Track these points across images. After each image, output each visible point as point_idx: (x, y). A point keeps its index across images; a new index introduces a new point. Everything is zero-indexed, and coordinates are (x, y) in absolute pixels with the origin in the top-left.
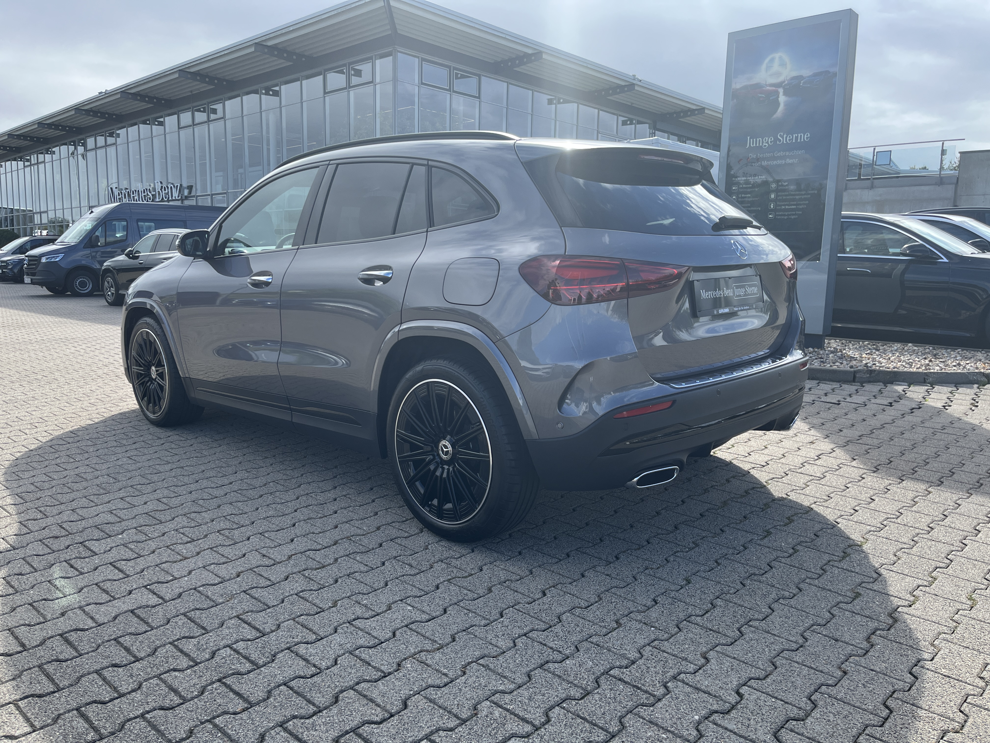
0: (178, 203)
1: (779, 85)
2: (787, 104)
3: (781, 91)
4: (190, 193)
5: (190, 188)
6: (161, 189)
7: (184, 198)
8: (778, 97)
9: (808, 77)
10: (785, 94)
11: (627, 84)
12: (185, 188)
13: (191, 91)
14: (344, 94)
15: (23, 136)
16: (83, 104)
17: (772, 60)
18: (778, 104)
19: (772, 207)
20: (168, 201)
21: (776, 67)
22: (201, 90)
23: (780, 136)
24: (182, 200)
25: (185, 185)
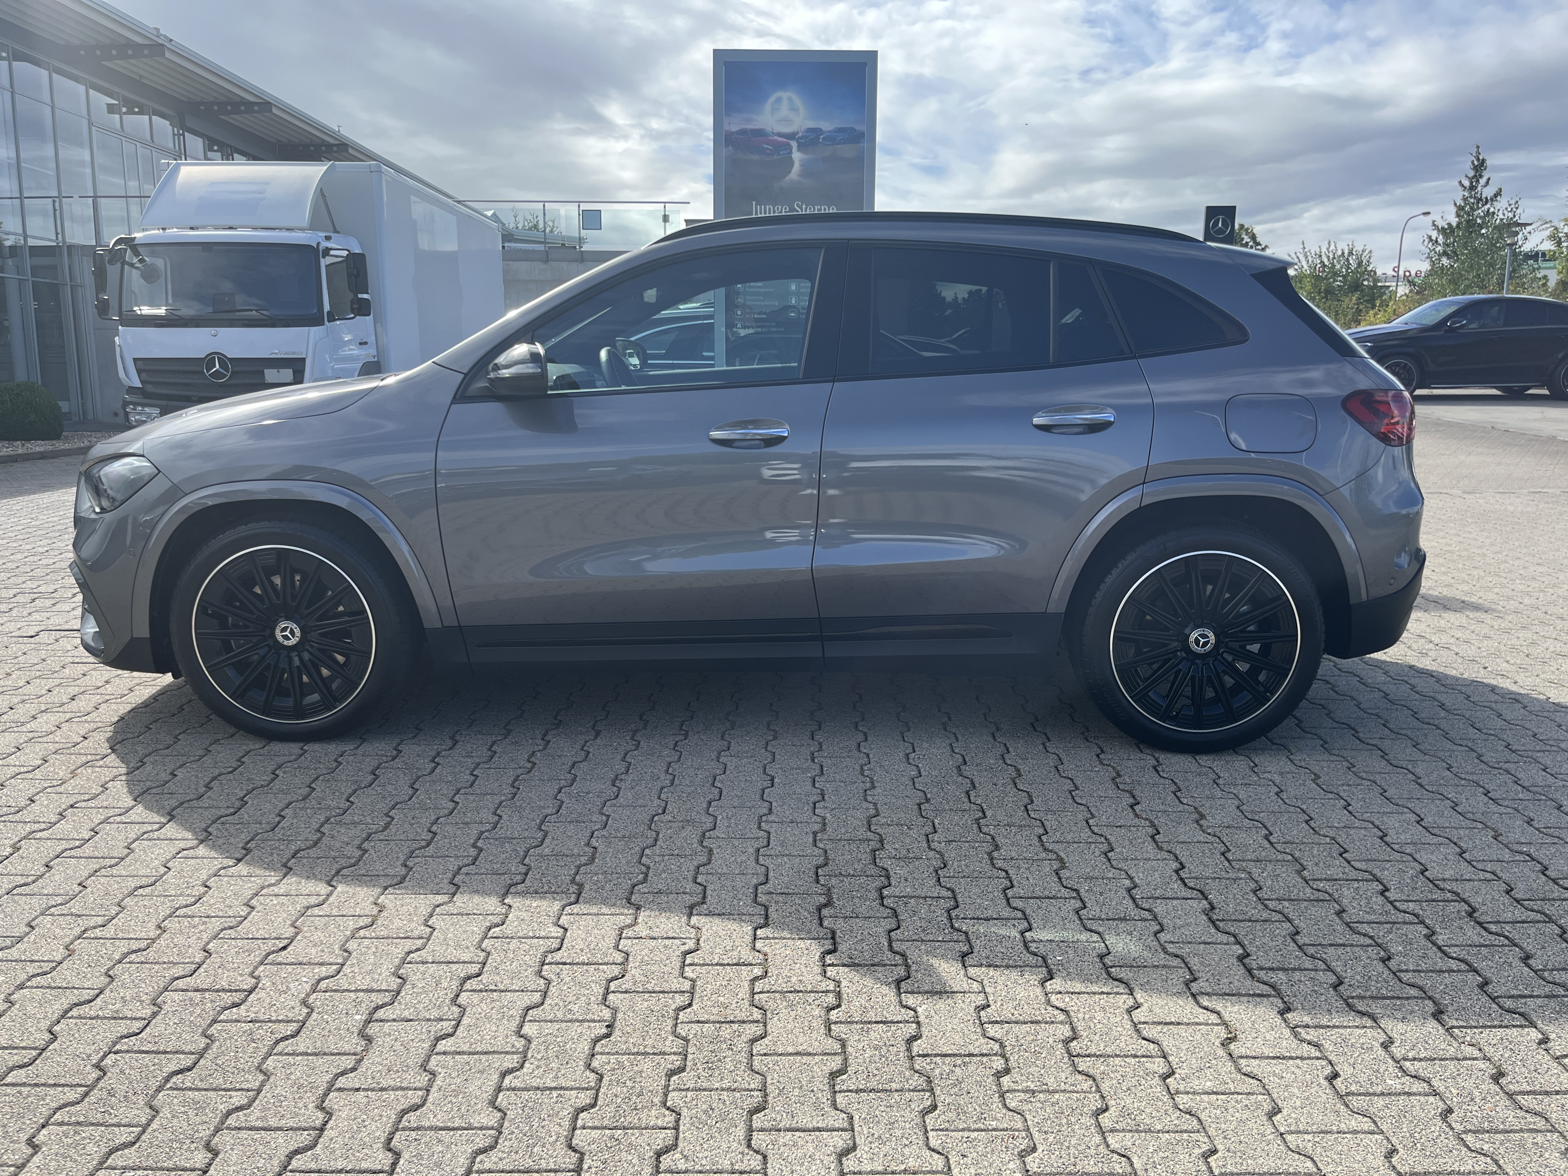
1: (791, 136)
2: (803, 165)
3: (794, 144)
8: (791, 152)
9: (829, 132)
10: (799, 149)
11: (147, 42)
17: (779, 100)
18: (792, 163)
19: (793, 302)
21: (784, 111)
23: (798, 205)
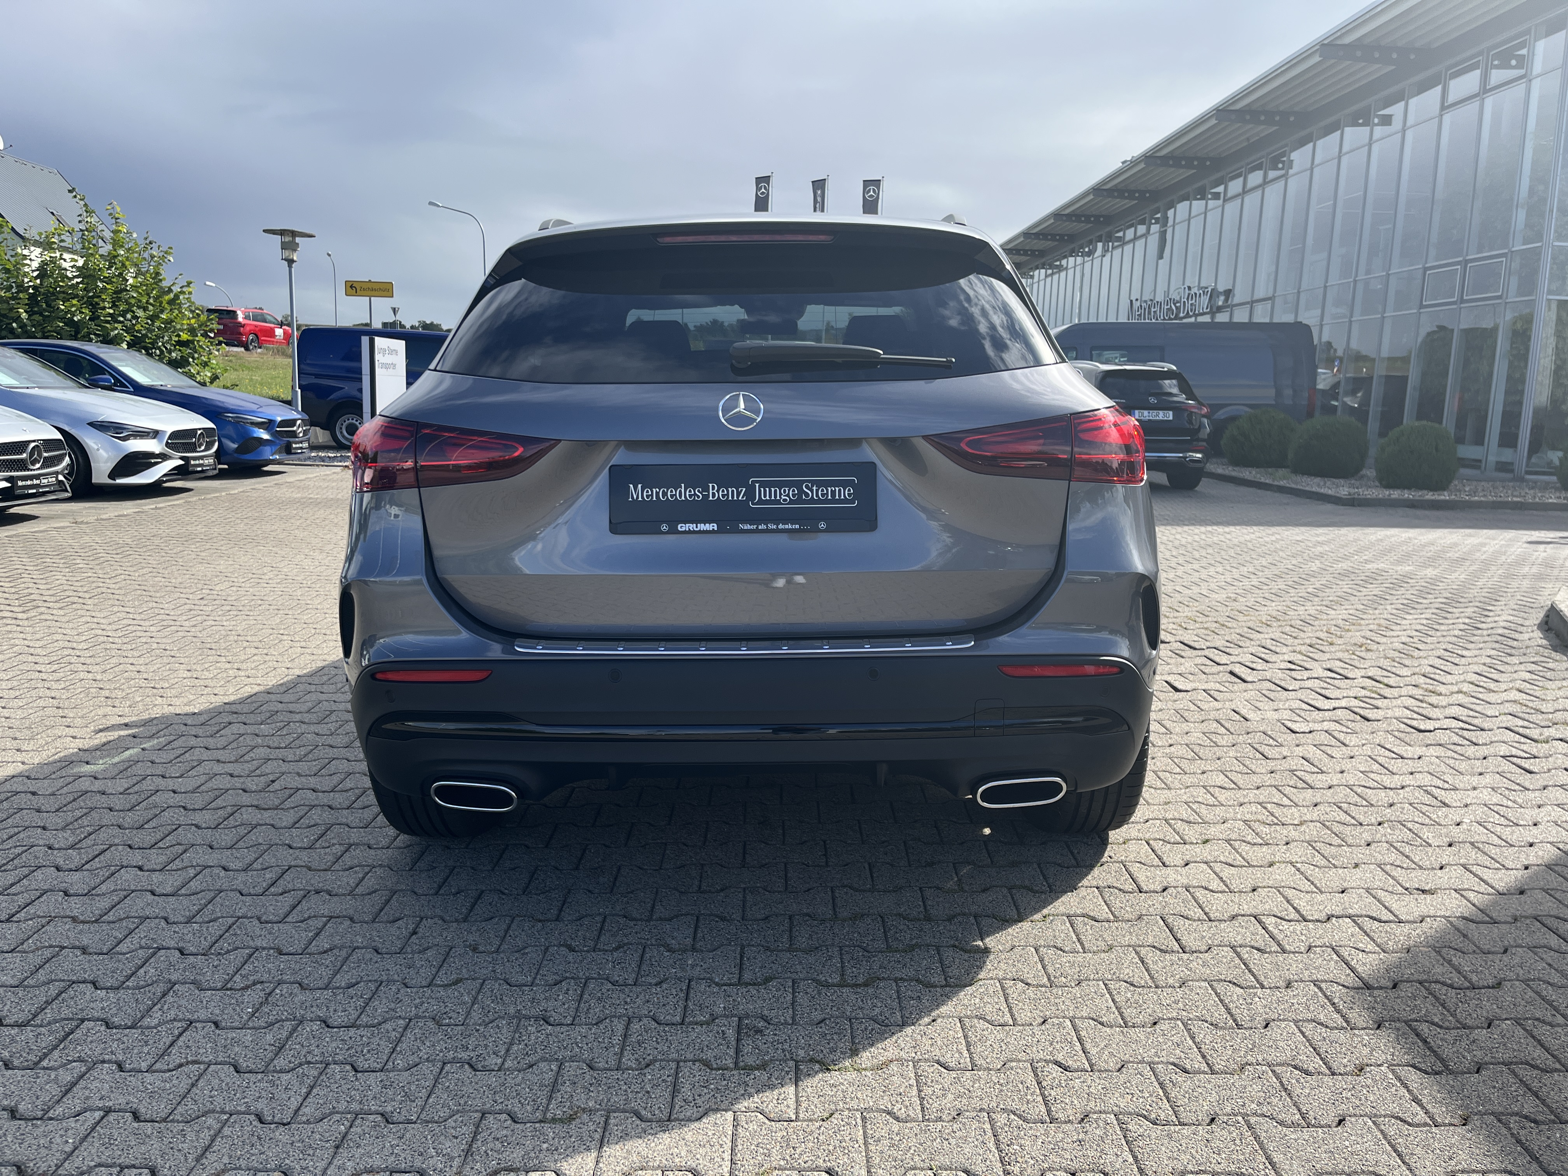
0: (1206, 319)
4: (1226, 300)
5: (1228, 293)
6: (1188, 299)
7: (1214, 310)
12: (1221, 293)
13: (1248, 139)
14: (1475, 105)
15: (1042, 234)
16: (1104, 182)
20: (1196, 315)
22: (1262, 135)
24: (1213, 313)
25: (1221, 289)
